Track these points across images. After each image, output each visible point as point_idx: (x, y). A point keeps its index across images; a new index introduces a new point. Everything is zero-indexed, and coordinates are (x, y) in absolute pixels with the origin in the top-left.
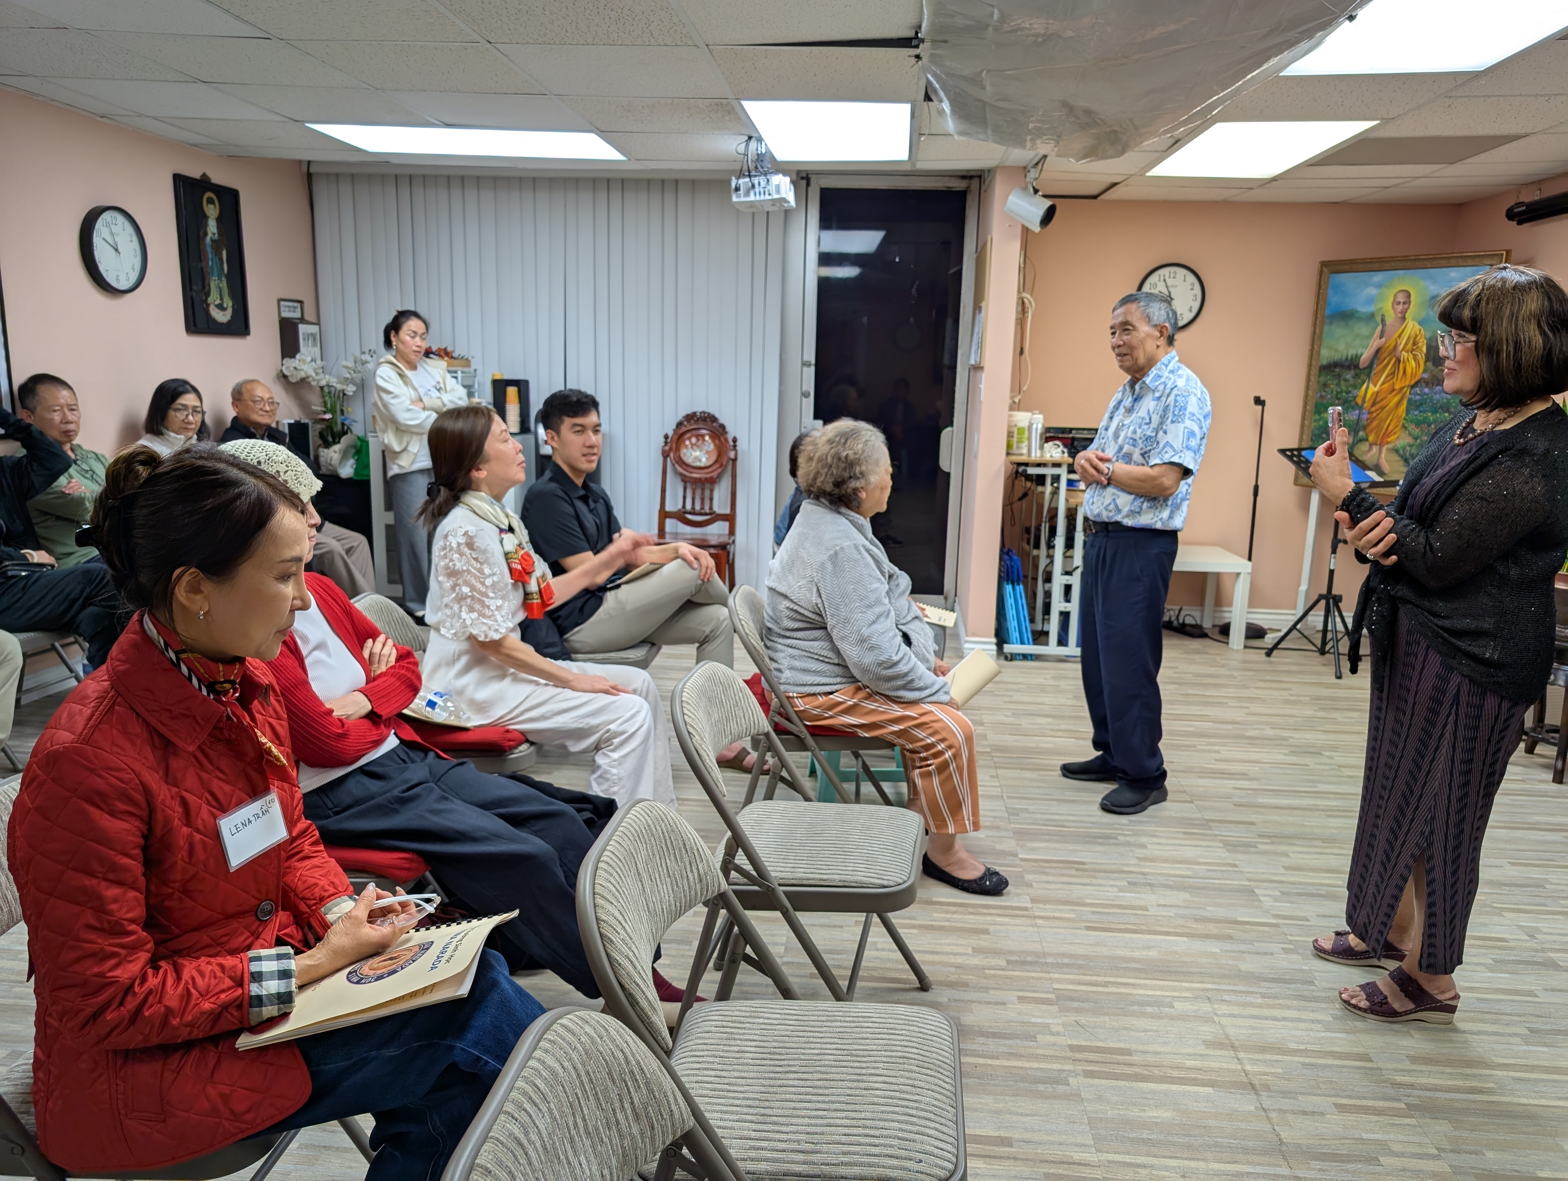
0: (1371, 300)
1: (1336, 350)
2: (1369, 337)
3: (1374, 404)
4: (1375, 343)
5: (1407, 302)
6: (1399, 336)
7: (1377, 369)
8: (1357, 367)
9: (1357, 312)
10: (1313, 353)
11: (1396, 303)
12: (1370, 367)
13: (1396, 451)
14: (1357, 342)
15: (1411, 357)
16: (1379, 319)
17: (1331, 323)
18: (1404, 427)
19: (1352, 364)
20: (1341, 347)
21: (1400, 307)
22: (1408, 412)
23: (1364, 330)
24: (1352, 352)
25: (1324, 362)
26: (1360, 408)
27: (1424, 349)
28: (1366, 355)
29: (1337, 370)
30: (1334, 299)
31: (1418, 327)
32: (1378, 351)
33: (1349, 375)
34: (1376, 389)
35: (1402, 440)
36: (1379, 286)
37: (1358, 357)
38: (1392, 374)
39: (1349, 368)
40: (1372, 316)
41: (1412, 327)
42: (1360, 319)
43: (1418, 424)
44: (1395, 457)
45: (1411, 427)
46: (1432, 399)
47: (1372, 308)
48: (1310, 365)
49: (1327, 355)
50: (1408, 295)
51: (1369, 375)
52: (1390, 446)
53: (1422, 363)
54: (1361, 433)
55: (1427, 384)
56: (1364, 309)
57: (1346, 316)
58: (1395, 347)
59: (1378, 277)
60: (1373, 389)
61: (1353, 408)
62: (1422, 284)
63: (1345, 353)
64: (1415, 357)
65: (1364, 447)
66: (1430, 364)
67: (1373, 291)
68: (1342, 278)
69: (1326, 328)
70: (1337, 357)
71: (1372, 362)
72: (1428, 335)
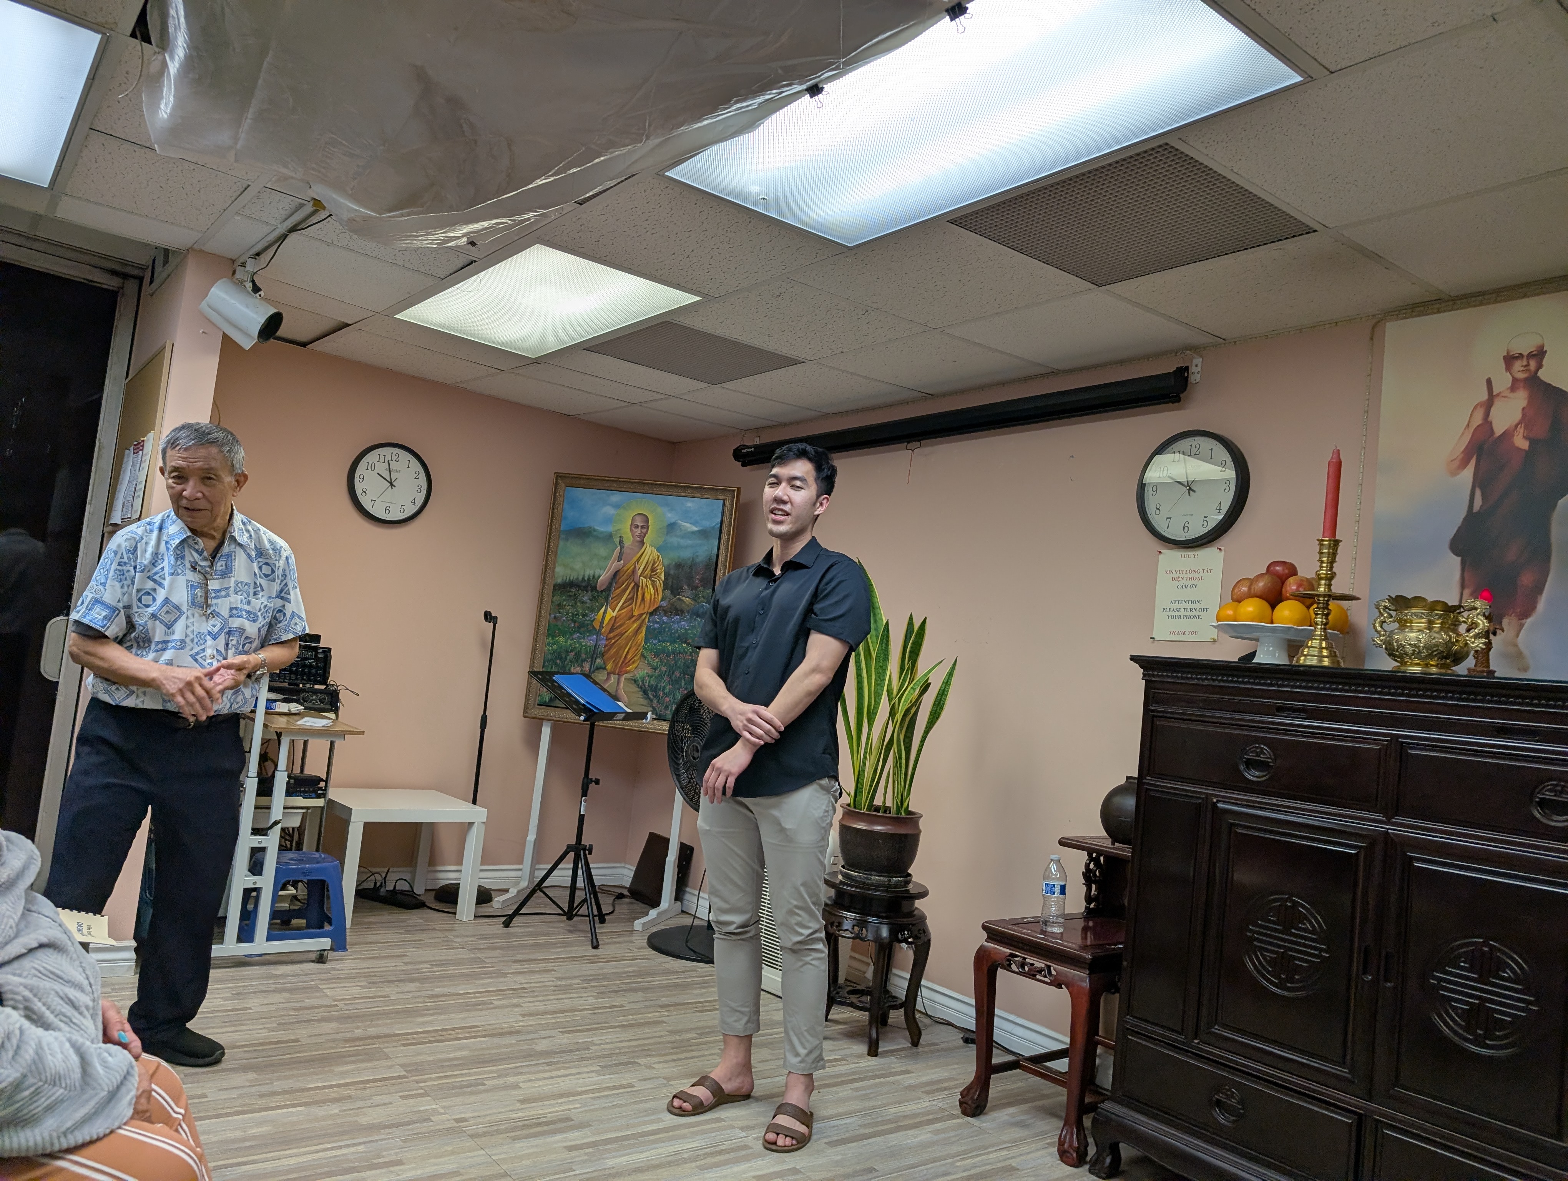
0: (609, 520)
1: (572, 569)
2: (607, 558)
3: (610, 632)
4: (613, 565)
5: (646, 526)
6: (638, 561)
7: (615, 593)
8: (594, 588)
9: (595, 530)
10: (547, 569)
11: (634, 526)
12: (608, 589)
14: (595, 562)
15: (649, 583)
16: (617, 541)
17: (567, 540)
18: (643, 655)
19: (588, 585)
20: (578, 566)
21: (638, 531)
22: (647, 640)
23: (602, 551)
24: (589, 572)
25: (559, 581)
26: (598, 633)
27: (662, 576)
28: (604, 577)
29: (573, 590)
30: (570, 516)
31: (656, 553)
32: (616, 574)
33: (586, 597)
34: (614, 614)
35: (641, 670)
36: (617, 506)
37: (595, 578)
38: (631, 599)
39: (585, 589)
41: (650, 552)
42: (597, 538)
43: (657, 655)
44: (636, 690)
46: (670, 629)
47: (610, 529)
48: (544, 583)
49: (561, 573)
50: (647, 520)
51: (607, 598)
52: (628, 676)
53: (660, 590)
54: (598, 660)
56: (601, 529)
57: (583, 534)
58: (634, 572)
59: (616, 497)
60: (611, 614)
62: (659, 510)
63: (582, 573)
64: (653, 584)
65: (601, 675)
66: (668, 592)
67: (609, 510)
68: (579, 493)
69: (561, 543)
70: (573, 576)
71: (610, 584)
72: (666, 563)
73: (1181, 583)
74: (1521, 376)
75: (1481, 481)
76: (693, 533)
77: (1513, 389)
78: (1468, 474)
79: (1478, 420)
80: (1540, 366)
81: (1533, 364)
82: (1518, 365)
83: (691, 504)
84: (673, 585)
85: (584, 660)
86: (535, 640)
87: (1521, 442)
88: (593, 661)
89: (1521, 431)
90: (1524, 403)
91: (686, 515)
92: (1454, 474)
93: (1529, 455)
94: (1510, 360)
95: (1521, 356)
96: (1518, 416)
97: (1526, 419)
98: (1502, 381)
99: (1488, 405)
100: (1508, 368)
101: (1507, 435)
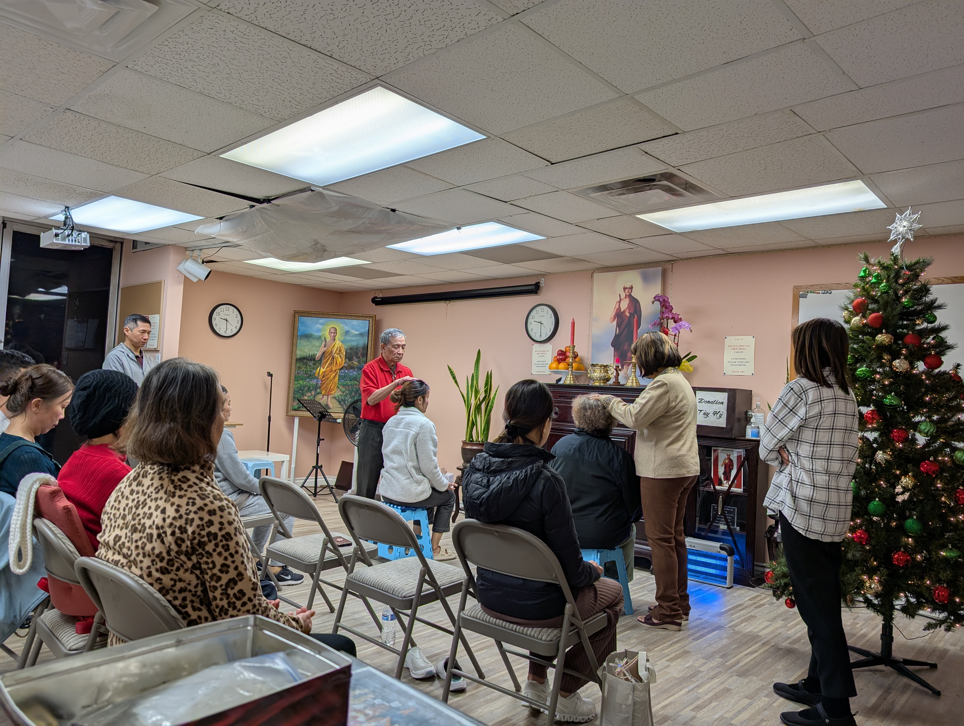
0: (319, 330)
1: (304, 352)
2: (319, 346)
3: (323, 377)
4: (323, 349)
5: (336, 332)
6: (333, 347)
7: (324, 361)
8: (314, 360)
9: (313, 335)
10: (292, 352)
11: (330, 332)
12: (321, 360)
13: (335, 398)
14: (314, 348)
16: (323, 339)
17: (301, 339)
18: (338, 387)
19: (312, 358)
20: (306, 350)
21: (332, 334)
22: (339, 381)
23: (317, 344)
24: (311, 353)
25: (299, 357)
26: (317, 378)
27: (344, 353)
28: (318, 355)
29: (305, 361)
30: (302, 329)
31: (341, 344)
32: (324, 353)
33: (311, 364)
34: (324, 370)
35: (337, 393)
36: (322, 324)
37: (315, 355)
38: (331, 364)
39: (311, 360)
40: (320, 338)
41: (338, 343)
42: (314, 338)
43: (344, 386)
44: (335, 401)
45: (341, 387)
46: (349, 375)
47: (320, 334)
48: (291, 358)
49: (299, 353)
50: (336, 330)
51: (320, 364)
52: (332, 396)
53: (344, 359)
54: (318, 390)
55: (347, 369)
56: (316, 334)
57: (308, 337)
58: (332, 352)
59: (322, 320)
60: (322, 370)
61: (314, 379)
62: (341, 325)
63: (308, 353)
64: (340, 356)
65: (320, 396)
66: (347, 360)
67: (320, 326)
68: (305, 319)
69: (298, 341)
70: (305, 355)
71: (321, 358)
72: (346, 348)
73: (540, 355)
74: (627, 294)
75: (618, 325)
76: (357, 334)
77: (625, 298)
78: (615, 322)
79: (617, 307)
80: (632, 291)
81: (630, 290)
82: (627, 291)
83: (355, 322)
84: (349, 357)
85: (311, 390)
86: (289, 383)
87: (628, 314)
88: (316, 390)
89: (627, 310)
90: (628, 302)
91: (353, 327)
92: (612, 323)
93: (629, 318)
94: (625, 289)
95: (627, 288)
96: (627, 306)
97: (628, 307)
98: (623, 295)
99: (620, 302)
100: (624, 292)
101: (624, 311)
